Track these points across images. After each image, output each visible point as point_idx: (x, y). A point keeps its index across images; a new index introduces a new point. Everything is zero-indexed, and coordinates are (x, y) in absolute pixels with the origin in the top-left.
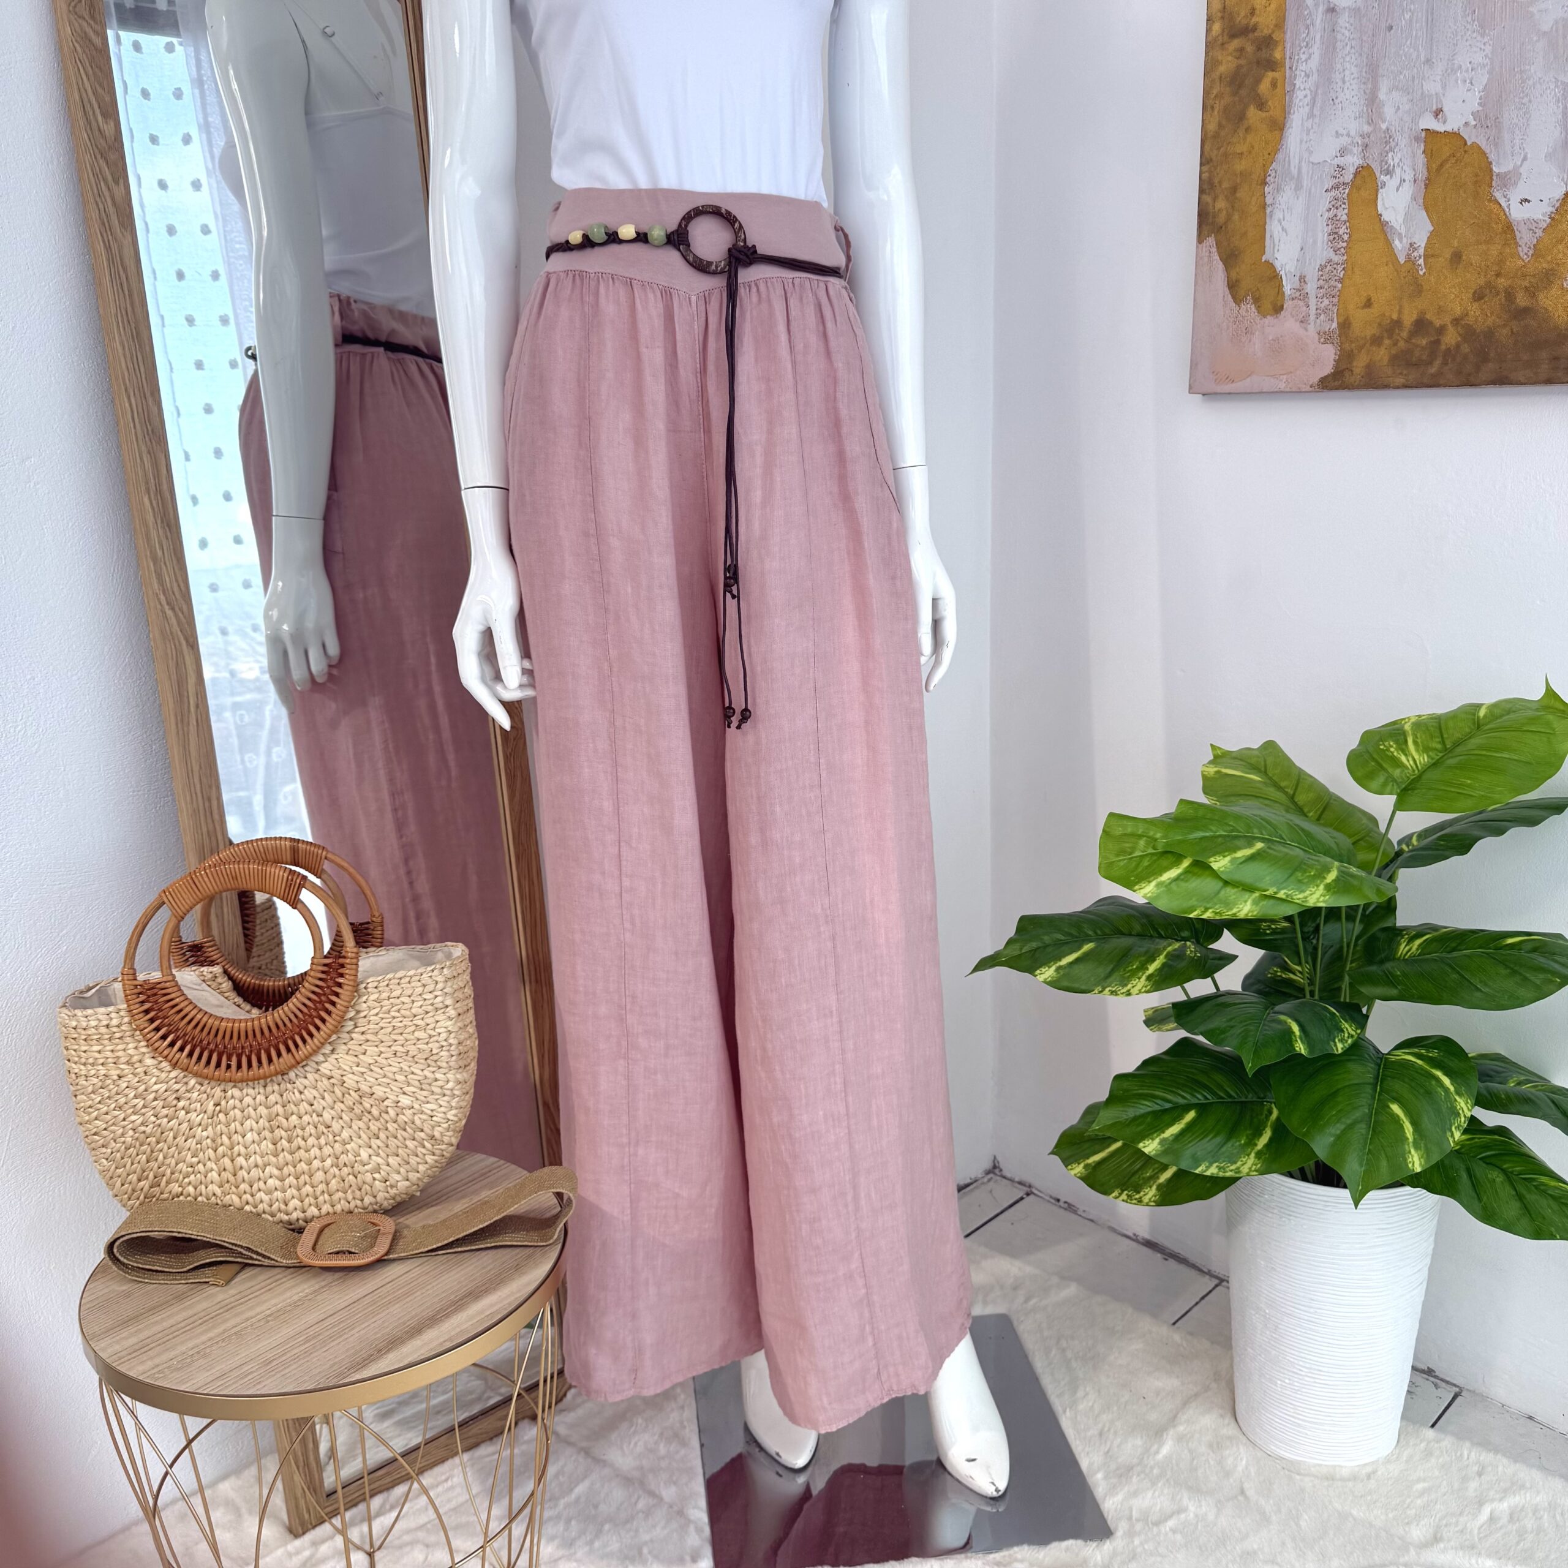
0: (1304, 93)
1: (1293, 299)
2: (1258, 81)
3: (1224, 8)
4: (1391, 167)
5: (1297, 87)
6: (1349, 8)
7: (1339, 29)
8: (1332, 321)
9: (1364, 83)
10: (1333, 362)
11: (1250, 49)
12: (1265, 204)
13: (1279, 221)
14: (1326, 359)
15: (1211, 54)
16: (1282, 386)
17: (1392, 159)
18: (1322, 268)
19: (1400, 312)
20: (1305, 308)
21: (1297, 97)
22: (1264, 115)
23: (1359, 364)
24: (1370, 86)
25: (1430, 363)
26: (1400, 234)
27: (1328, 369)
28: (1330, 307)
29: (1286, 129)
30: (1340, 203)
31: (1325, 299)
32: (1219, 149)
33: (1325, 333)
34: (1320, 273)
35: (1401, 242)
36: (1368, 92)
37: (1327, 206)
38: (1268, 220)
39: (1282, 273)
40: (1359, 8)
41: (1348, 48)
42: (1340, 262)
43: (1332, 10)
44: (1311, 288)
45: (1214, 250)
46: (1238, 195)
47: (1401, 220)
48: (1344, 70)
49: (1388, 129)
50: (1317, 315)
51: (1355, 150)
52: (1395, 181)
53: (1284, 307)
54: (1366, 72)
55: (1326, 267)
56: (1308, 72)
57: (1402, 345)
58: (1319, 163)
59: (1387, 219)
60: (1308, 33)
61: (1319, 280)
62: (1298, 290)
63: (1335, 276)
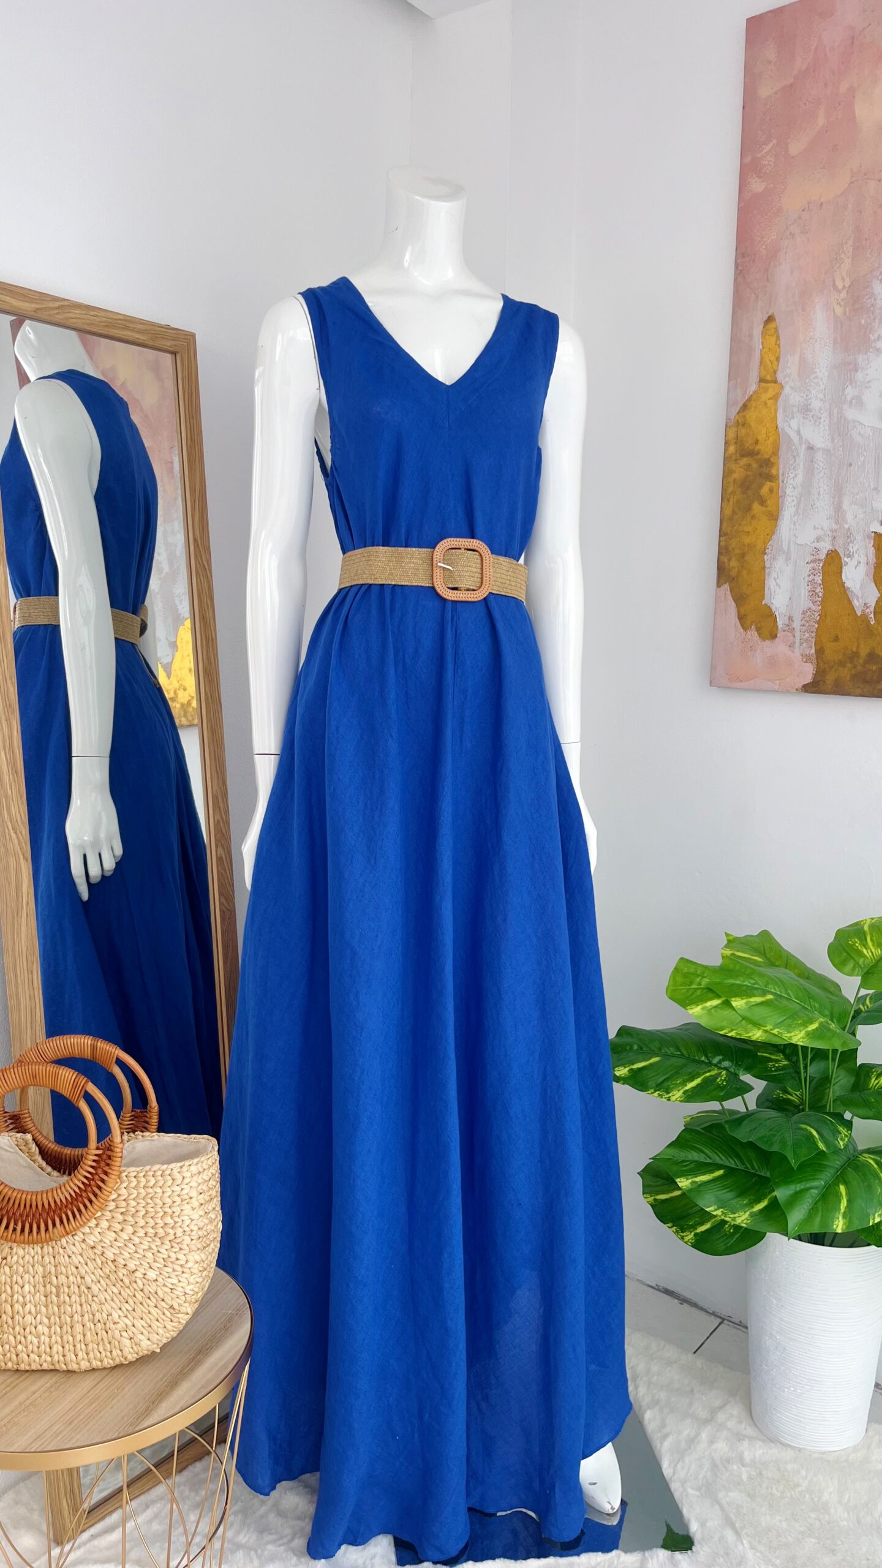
0: (792, 498)
1: (784, 631)
2: (760, 486)
3: (737, 437)
4: (851, 553)
5: (787, 493)
6: (823, 449)
7: (815, 460)
8: (811, 648)
9: (833, 497)
10: (812, 676)
11: (755, 465)
12: (765, 567)
13: (775, 579)
14: (808, 673)
15: (727, 465)
16: (776, 687)
17: (852, 548)
18: (804, 613)
19: (858, 647)
20: (792, 638)
21: (787, 500)
22: (763, 509)
23: (830, 678)
24: (837, 500)
26: (858, 597)
27: (809, 679)
28: (810, 638)
29: (779, 520)
30: (816, 572)
31: (806, 633)
32: (733, 527)
33: (806, 655)
34: (803, 616)
35: (858, 601)
36: (835, 503)
37: (808, 573)
38: (766, 577)
39: (777, 613)
40: (829, 449)
41: (822, 473)
42: (817, 610)
43: (811, 448)
44: (797, 624)
45: (729, 593)
46: (746, 558)
47: (858, 587)
48: (819, 488)
49: (849, 529)
50: (800, 643)
51: (827, 539)
52: (854, 562)
53: (778, 635)
54: (834, 490)
55: (807, 612)
56: (795, 485)
57: (859, 668)
58: (802, 545)
59: (848, 586)
60: (795, 460)
61: (802, 620)
62: (788, 625)
63: (813, 619)
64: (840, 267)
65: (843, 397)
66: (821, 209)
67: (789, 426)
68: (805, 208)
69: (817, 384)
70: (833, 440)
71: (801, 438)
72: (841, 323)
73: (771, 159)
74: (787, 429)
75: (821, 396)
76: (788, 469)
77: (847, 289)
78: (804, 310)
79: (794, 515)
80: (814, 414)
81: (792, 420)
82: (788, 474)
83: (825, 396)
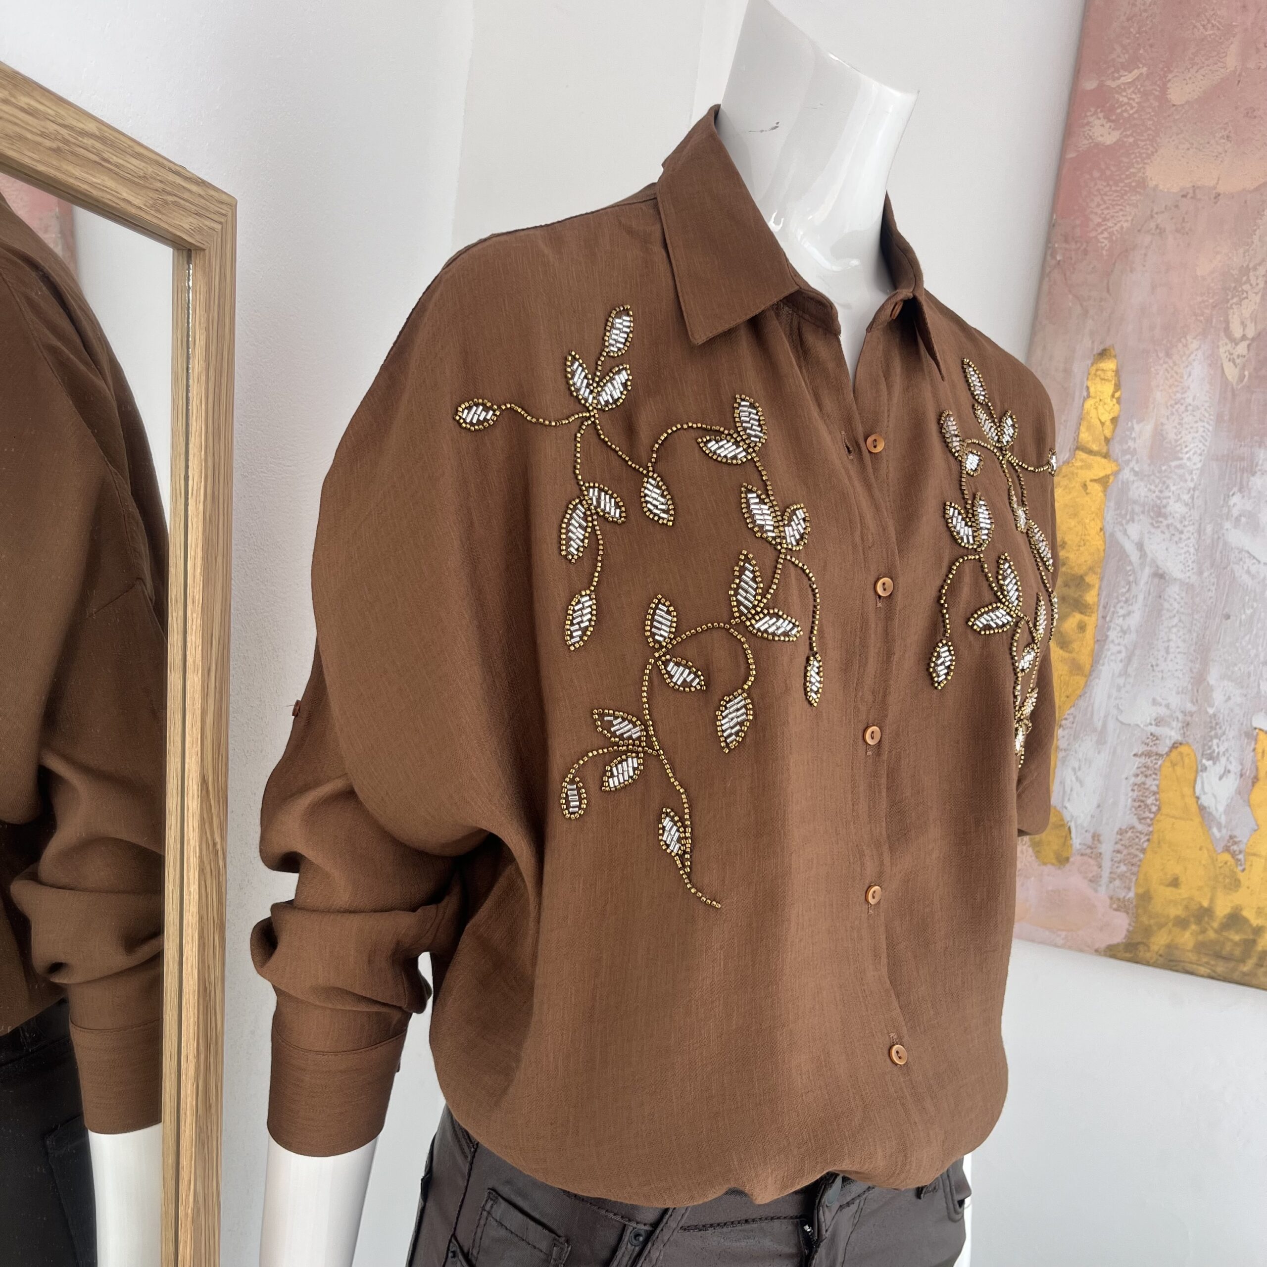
0: (1118, 648)
1: (1082, 855)
4: (1215, 754)
5: (1110, 638)
6: (1180, 580)
7: (1166, 597)
8: (1129, 889)
9: (1191, 661)
10: (1124, 933)
13: (1074, 769)
14: (1118, 928)
16: (1060, 942)
17: (1218, 746)
18: (1121, 832)
19: (1212, 900)
20: (1095, 868)
21: (1108, 650)
22: (1068, 655)
23: (1158, 942)
24: (1197, 666)
25: (1243, 961)
26: (1220, 822)
27: (1118, 938)
28: (1128, 874)
29: (1091, 678)
30: (1149, 772)
31: (1122, 865)
33: (1119, 899)
34: (1119, 837)
35: (1220, 830)
36: (1195, 671)
37: (1134, 770)
39: (1072, 825)
40: (1192, 585)
41: (1176, 620)
42: (1145, 831)
43: (1160, 576)
44: (1106, 848)
47: (1221, 809)
48: (1169, 641)
49: (1215, 715)
50: (1111, 878)
51: (1174, 724)
52: (1219, 769)
53: (1071, 860)
54: (1194, 651)
55: (1127, 832)
56: (1125, 628)
57: (1211, 935)
58: (1129, 725)
59: (1206, 804)
60: (1129, 590)
61: (1116, 843)
62: (1091, 848)
63: (1137, 844)
64: (1239, 304)
65: (1225, 510)
66: (1216, 203)
67: (1125, 532)
68: (1188, 193)
69: (1182, 478)
70: (1200, 573)
71: (1143, 555)
72: (1233, 390)
73: (1134, 96)
74: (1119, 536)
75: (1186, 497)
76: (1116, 601)
77: (1248, 342)
78: (1168, 355)
79: (1120, 675)
80: (1172, 524)
81: (1131, 522)
82: (1115, 607)
83: (1192, 497)
